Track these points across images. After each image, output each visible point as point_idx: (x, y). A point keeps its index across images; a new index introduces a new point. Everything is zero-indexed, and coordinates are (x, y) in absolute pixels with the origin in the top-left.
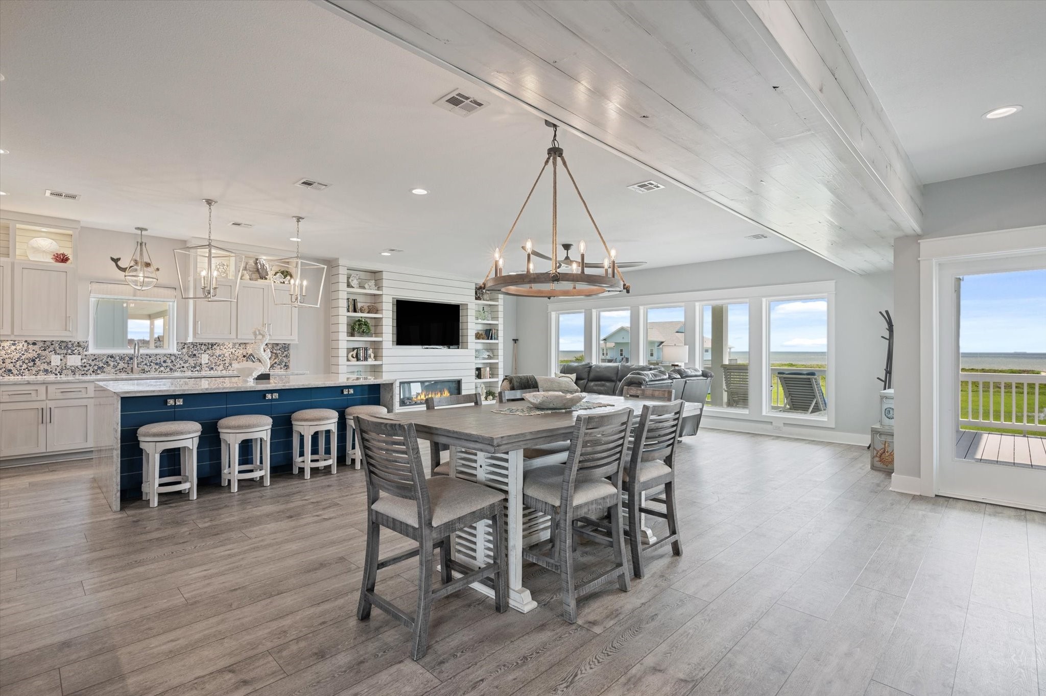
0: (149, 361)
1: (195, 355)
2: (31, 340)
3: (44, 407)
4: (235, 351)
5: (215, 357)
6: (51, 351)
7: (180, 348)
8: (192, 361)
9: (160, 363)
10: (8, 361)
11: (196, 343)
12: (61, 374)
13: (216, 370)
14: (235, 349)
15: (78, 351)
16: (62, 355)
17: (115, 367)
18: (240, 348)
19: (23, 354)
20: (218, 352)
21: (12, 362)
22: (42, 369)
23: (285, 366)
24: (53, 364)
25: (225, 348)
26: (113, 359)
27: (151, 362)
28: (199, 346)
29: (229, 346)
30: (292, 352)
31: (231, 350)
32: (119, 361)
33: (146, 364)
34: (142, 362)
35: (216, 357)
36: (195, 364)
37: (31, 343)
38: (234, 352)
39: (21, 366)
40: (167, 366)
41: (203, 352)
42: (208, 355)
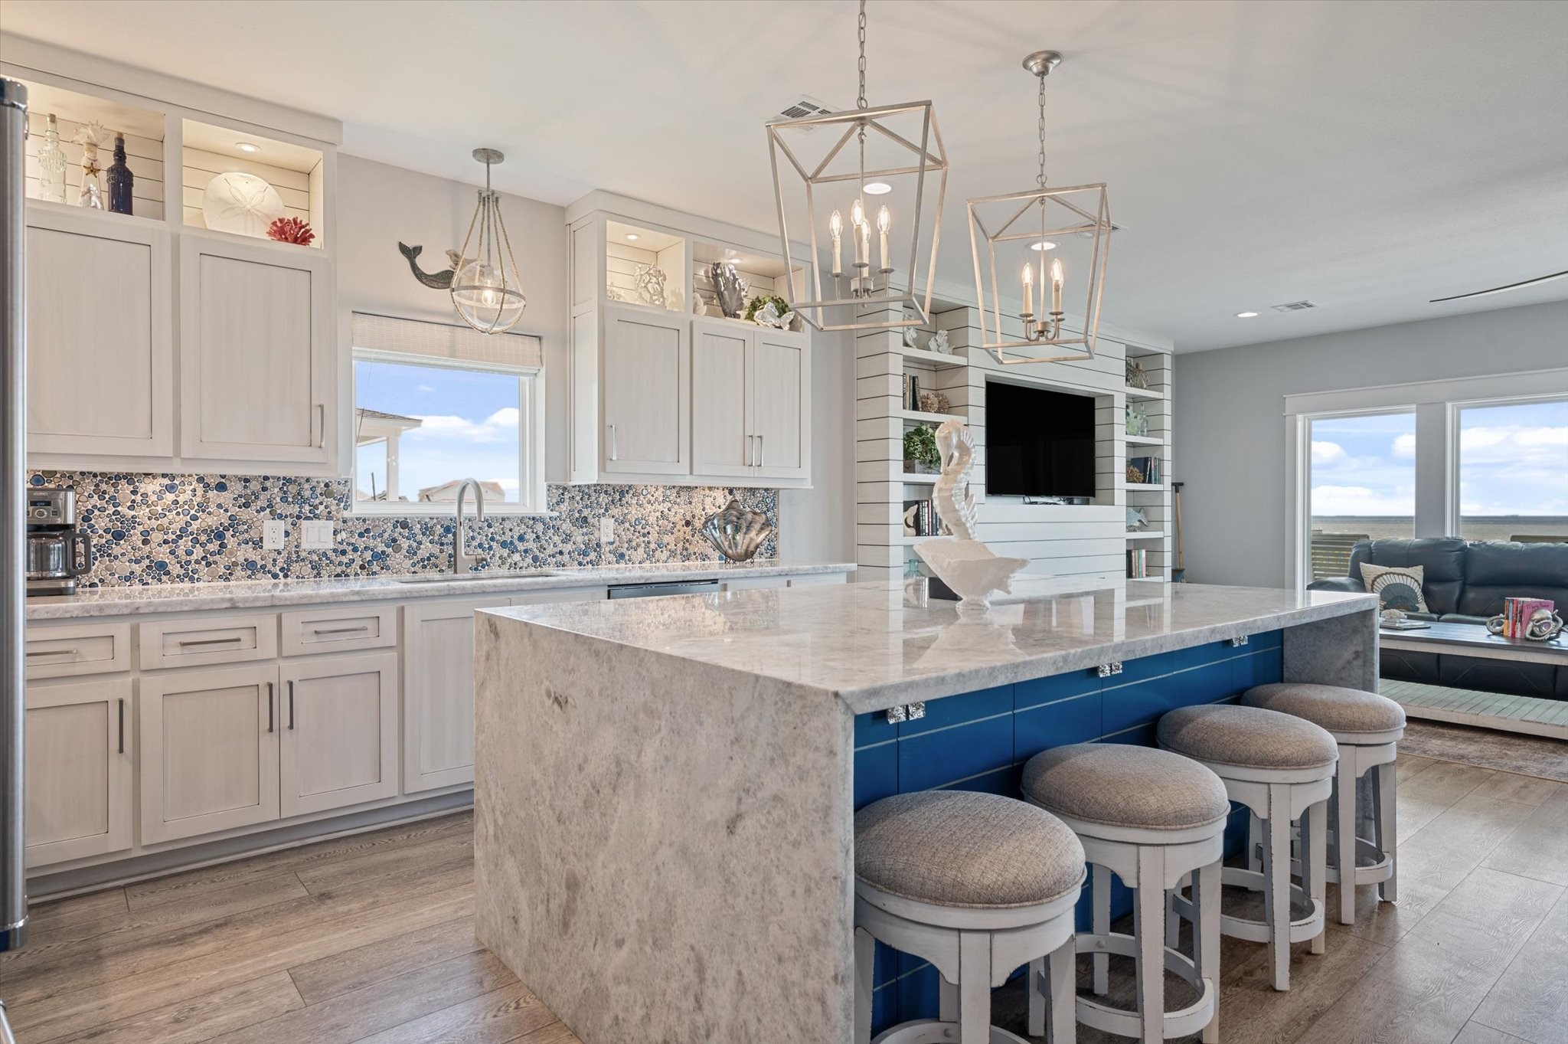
0: (487, 536)
1: (586, 520)
2: (212, 471)
3: (274, 681)
4: (669, 509)
5: (627, 525)
6: (262, 509)
7: (555, 501)
8: (579, 537)
9: (512, 543)
10: (156, 537)
11: (589, 487)
12: (286, 576)
13: (630, 560)
14: (670, 505)
15: (326, 507)
16: (289, 520)
17: (412, 552)
18: (678, 500)
19: (195, 518)
20: (634, 513)
21: (166, 542)
22: (241, 559)
24: (267, 545)
25: (649, 502)
26: (406, 532)
27: (492, 539)
28: (594, 496)
29: (656, 495)
30: (781, 509)
31: (661, 508)
32: (420, 537)
33: (480, 545)
34: (473, 538)
35: (631, 525)
36: (587, 545)
37: (213, 482)
38: (666, 510)
39: (189, 553)
40: (526, 551)
41: (603, 511)
42: (613, 520)
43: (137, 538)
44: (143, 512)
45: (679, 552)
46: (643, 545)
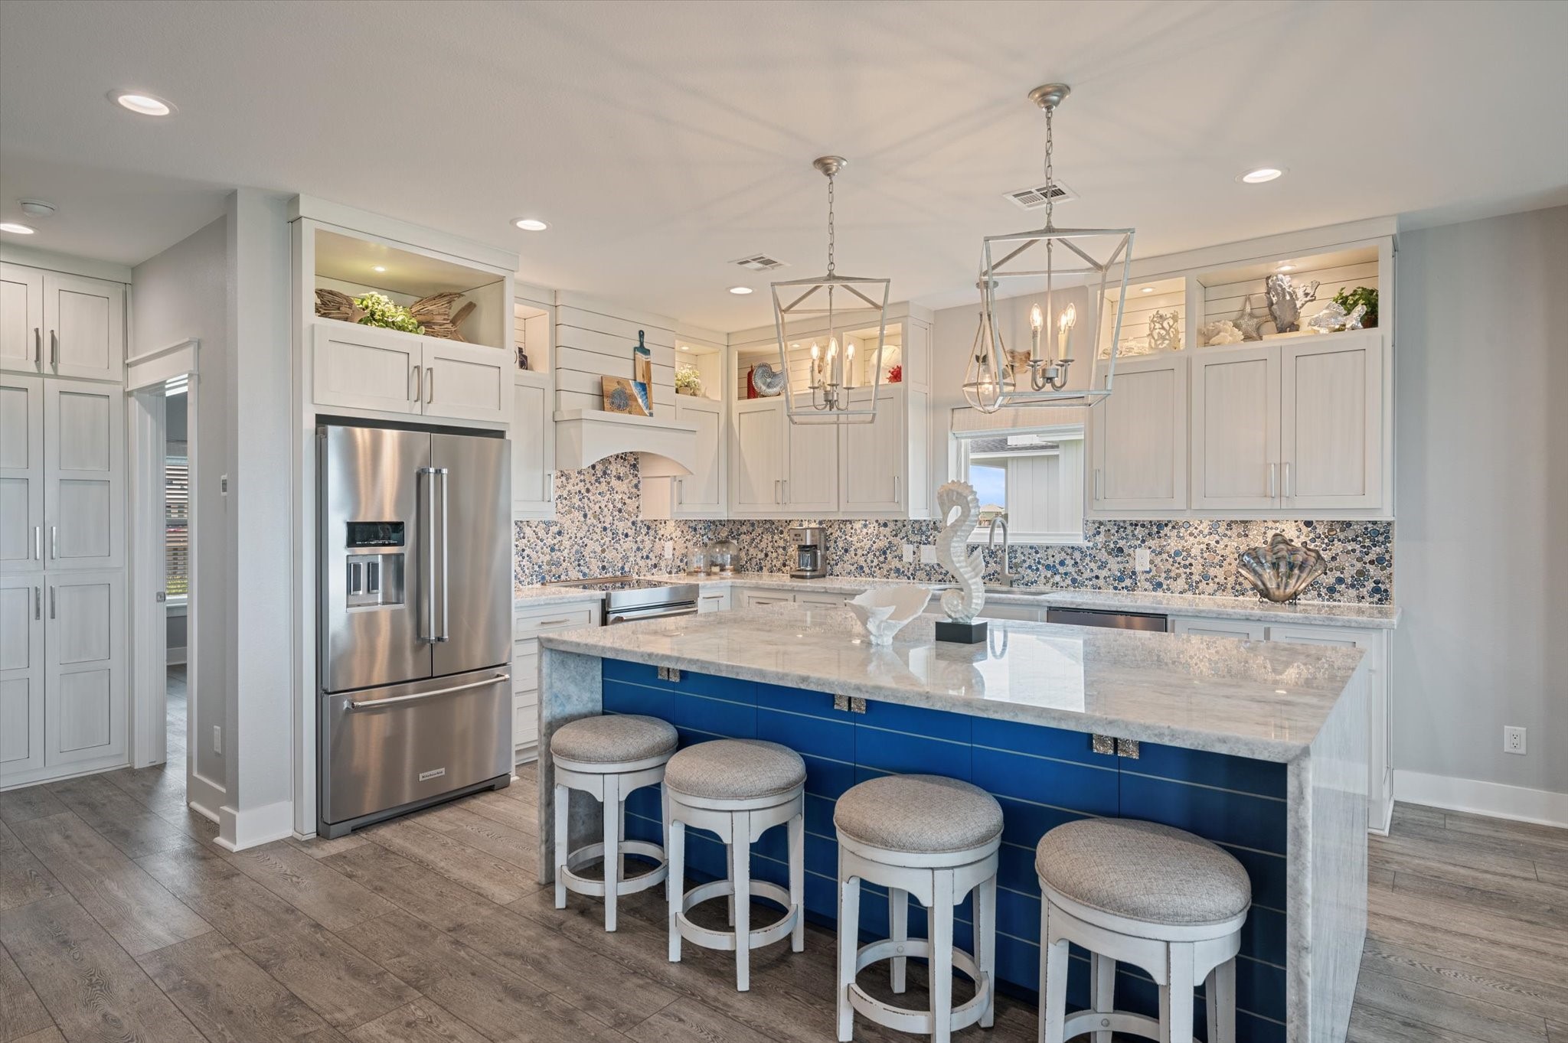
0: (1035, 560)
1: (1121, 550)
2: (882, 519)
4: (1217, 542)
5: (1165, 556)
6: (903, 538)
7: (1091, 533)
8: (1115, 565)
9: (1054, 566)
10: (860, 552)
11: (1124, 522)
12: (914, 579)
13: (1168, 589)
14: (1217, 538)
15: (934, 537)
16: (915, 545)
18: (1229, 533)
19: (874, 542)
20: (1173, 545)
21: (863, 555)
22: (893, 568)
23: (1376, 590)
24: (905, 559)
25: (1191, 534)
27: (1039, 563)
28: (1130, 529)
29: (1200, 528)
30: (1396, 546)
31: (1206, 540)
33: (1030, 567)
34: (1024, 561)
35: (1170, 556)
36: (1122, 572)
37: (882, 522)
38: (1213, 543)
39: (872, 562)
40: (1066, 574)
41: (1139, 542)
42: (1149, 551)
43: (853, 553)
44: (855, 539)
45: (1229, 586)
46: (1184, 576)
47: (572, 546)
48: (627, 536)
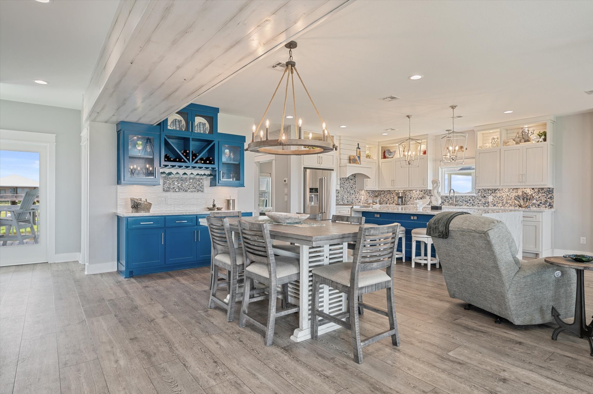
1: (485, 196)
2: (421, 189)
4: (510, 194)
5: (496, 198)
7: (477, 192)
8: (483, 200)
9: (467, 201)
10: (414, 198)
11: (486, 189)
13: (497, 206)
17: (448, 202)
18: (513, 192)
19: (419, 196)
20: (498, 195)
23: (550, 205)
25: (503, 192)
26: (447, 198)
27: (463, 200)
28: (487, 191)
29: (505, 191)
30: (555, 194)
31: (507, 194)
32: (450, 199)
33: (461, 201)
34: (459, 200)
35: (498, 198)
36: (485, 202)
37: (421, 191)
40: (470, 203)
41: (490, 194)
42: (492, 197)
43: (413, 199)
44: (413, 195)
45: (513, 205)
46: (501, 203)
47: (341, 196)
48: (353, 194)
